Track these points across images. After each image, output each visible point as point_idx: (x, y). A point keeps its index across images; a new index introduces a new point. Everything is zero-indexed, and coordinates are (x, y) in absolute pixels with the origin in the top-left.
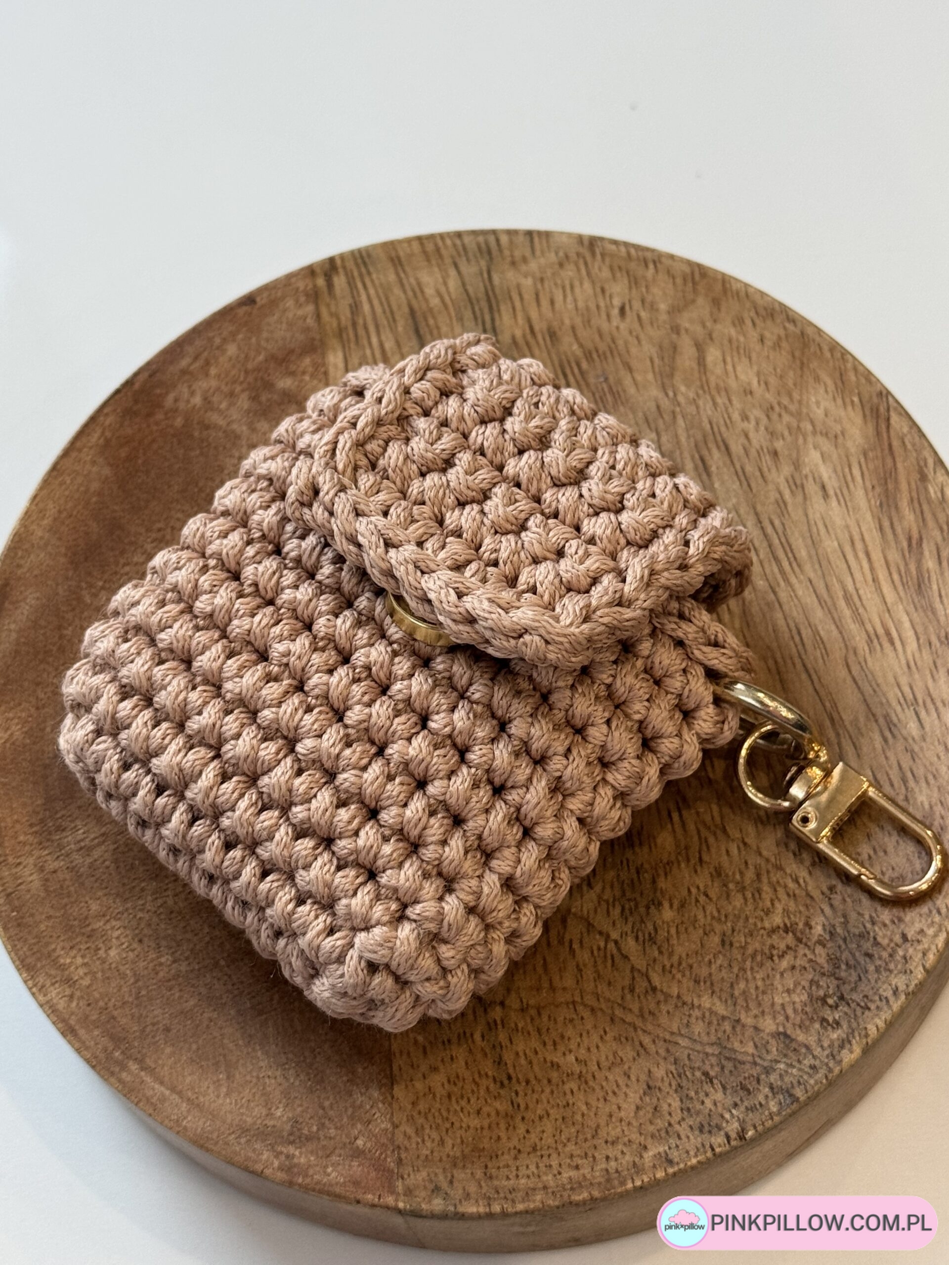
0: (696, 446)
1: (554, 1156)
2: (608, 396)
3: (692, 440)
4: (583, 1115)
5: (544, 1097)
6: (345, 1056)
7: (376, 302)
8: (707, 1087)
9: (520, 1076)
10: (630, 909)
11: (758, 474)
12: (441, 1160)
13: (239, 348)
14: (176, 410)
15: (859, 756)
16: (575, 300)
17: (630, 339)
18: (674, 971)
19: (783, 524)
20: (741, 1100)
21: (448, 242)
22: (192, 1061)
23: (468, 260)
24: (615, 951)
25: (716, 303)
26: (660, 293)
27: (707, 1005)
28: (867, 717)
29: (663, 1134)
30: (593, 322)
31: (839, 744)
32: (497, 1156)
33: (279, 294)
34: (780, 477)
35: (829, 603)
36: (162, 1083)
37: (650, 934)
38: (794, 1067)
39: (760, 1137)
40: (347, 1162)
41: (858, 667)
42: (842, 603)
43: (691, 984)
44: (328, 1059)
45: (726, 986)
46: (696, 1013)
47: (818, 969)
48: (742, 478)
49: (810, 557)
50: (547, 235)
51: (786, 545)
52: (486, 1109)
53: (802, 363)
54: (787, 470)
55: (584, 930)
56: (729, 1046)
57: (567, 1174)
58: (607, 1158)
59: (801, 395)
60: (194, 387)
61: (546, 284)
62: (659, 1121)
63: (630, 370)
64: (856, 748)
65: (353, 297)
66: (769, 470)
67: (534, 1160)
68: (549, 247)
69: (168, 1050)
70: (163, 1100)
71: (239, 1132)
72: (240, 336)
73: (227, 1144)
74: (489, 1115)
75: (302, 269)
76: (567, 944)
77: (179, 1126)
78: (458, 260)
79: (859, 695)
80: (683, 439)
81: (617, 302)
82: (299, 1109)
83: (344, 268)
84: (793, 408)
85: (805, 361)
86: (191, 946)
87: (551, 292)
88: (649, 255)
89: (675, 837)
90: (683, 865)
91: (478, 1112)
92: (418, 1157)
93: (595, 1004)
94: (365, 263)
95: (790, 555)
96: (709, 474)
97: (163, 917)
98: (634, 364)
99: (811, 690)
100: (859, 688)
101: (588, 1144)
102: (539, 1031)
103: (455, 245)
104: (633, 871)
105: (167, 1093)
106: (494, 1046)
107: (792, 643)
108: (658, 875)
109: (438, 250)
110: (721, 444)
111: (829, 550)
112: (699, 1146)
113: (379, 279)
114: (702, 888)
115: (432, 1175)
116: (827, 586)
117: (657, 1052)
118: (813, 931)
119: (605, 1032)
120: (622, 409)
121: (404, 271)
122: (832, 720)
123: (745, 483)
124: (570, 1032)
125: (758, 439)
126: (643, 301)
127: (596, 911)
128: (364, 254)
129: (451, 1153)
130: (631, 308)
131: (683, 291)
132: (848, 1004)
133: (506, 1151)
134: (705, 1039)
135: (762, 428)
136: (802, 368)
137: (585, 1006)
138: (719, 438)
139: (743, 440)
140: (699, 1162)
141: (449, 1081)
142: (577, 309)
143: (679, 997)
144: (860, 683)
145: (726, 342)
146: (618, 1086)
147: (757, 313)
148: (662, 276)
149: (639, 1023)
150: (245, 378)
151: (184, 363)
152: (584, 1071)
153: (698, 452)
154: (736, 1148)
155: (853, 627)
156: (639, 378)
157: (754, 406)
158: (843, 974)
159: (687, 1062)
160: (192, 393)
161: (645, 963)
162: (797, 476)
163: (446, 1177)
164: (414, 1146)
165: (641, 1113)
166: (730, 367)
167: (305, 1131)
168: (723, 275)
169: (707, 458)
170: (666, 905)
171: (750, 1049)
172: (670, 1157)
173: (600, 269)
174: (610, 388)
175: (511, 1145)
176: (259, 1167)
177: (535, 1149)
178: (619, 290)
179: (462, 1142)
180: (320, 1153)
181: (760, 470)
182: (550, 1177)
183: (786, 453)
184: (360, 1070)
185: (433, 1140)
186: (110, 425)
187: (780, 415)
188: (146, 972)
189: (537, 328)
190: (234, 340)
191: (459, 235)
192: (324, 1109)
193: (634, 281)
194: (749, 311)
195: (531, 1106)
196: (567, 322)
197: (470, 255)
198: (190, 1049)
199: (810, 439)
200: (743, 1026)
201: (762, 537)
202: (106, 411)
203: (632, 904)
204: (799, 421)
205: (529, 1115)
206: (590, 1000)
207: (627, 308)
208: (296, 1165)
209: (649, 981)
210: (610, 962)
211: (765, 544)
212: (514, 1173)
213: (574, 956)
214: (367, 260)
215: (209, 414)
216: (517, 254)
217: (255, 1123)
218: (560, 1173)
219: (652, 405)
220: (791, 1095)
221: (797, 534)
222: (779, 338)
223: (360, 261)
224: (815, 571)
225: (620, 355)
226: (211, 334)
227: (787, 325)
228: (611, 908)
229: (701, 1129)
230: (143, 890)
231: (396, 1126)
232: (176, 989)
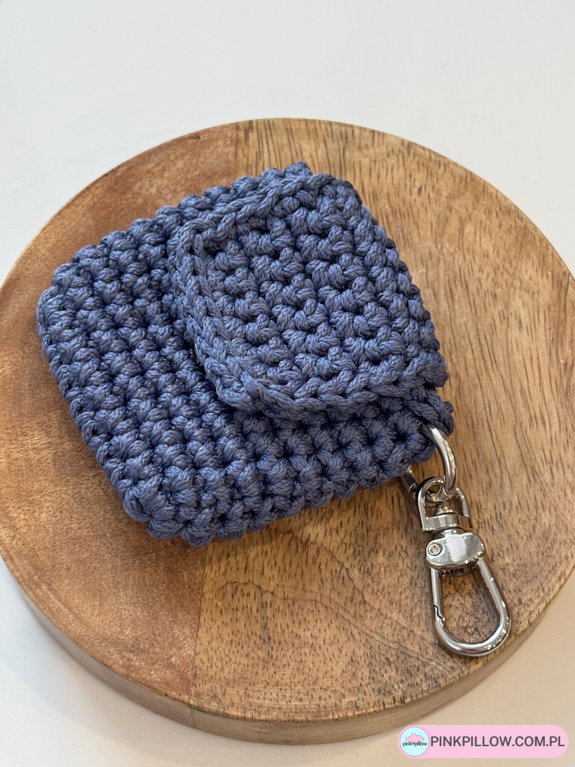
0: (449, 281)
1: (289, 690)
2: (401, 239)
3: (447, 277)
4: (310, 669)
5: (288, 654)
6: (172, 606)
7: (272, 154)
8: (387, 667)
9: (276, 639)
10: (359, 551)
11: (482, 306)
12: (220, 680)
13: (185, 165)
14: (139, 194)
15: (512, 487)
16: (393, 178)
17: (421, 208)
18: (379, 594)
19: (492, 340)
20: (406, 679)
21: (323, 127)
22: (80, 591)
23: (333, 140)
24: (345, 575)
25: (477, 198)
26: (445, 184)
27: (395, 619)
28: (521, 465)
29: (356, 691)
30: (400, 194)
31: (502, 478)
32: (254, 684)
33: (215, 136)
34: (495, 310)
35: (511, 392)
36: (60, 600)
37: (368, 569)
38: (441, 666)
39: (413, 703)
40: (163, 670)
41: (521, 434)
42: (518, 394)
43: (388, 604)
44: (163, 606)
45: (408, 608)
46: (388, 621)
47: (465, 610)
48: (473, 307)
49: (505, 362)
50: (384, 135)
51: (491, 352)
52: (252, 654)
53: (522, 245)
54: (500, 307)
55: (329, 558)
56: (404, 645)
57: (293, 703)
58: (320, 698)
59: (517, 264)
60: (152, 182)
61: (377, 165)
62: (355, 682)
63: (418, 227)
64: (511, 482)
65: (259, 148)
66: (490, 305)
67: (276, 691)
68: (383, 142)
69: (67, 581)
70: (59, 610)
71: (101, 639)
72: (187, 157)
73: (93, 645)
74: (253, 658)
75: (232, 124)
76: (318, 565)
77: (66, 628)
78: (326, 138)
79: (519, 451)
80: (442, 276)
81: (417, 184)
82: (140, 632)
83: (257, 128)
84: (511, 271)
85: (524, 244)
86: (91, 521)
87: (379, 170)
88: (442, 160)
89: (393, 514)
90: (395, 532)
91: (247, 655)
92: (207, 675)
93: (328, 604)
94: (270, 129)
95: (493, 359)
96: (453, 301)
97: (77, 500)
98: (420, 224)
99: (490, 441)
100: (519, 447)
101: (310, 687)
102: (292, 613)
103: (326, 129)
104: (365, 529)
105: (62, 607)
106: (263, 618)
107: (484, 412)
108: (379, 535)
109: (316, 130)
110: (464, 283)
111: (516, 361)
112: (376, 702)
113: (277, 140)
114: (404, 548)
115: (214, 688)
116: (511, 381)
117: (360, 640)
118: (466, 587)
119: (331, 622)
120: (408, 250)
121: (293, 138)
122: (500, 462)
123: (474, 310)
124: (310, 618)
125: (487, 285)
126: (433, 187)
127: (338, 549)
128: (271, 123)
129: (227, 677)
130: (425, 189)
131: (459, 187)
132: (480, 634)
133: (260, 682)
134: (391, 638)
135: (490, 279)
136: (521, 248)
137: (322, 604)
138: (463, 280)
139: (477, 283)
140: (374, 711)
141: (233, 633)
142: (393, 183)
143: (379, 610)
144: (520, 444)
145: (478, 223)
146: (333, 656)
147: (500, 209)
148: (447, 175)
149: (353, 621)
150: (185, 183)
151: (150, 166)
152: (315, 643)
153: (449, 285)
154: (398, 707)
155: (522, 409)
156: (422, 233)
157: (488, 265)
158: (479, 616)
159: (377, 650)
160: (151, 186)
161: (362, 586)
162: (505, 312)
163: (221, 691)
164: (205, 668)
165: (345, 675)
166: (478, 238)
167: (142, 646)
168: (485, 182)
169: (454, 290)
170: (381, 553)
171: (417, 649)
172: (358, 705)
173: (411, 162)
174: (404, 235)
175: (264, 679)
176: (110, 663)
177: (277, 684)
178: (420, 178)
179: (235, 671)
180: (148, 661)
181: (484, 304)
182: (284, 703)
183: (502, 296)
184: (181, 616)
185: (217, 667)
186: (98, 195)
187: (502, 273)
188: (61, 531)
189: (366, 190)
190: (182, 159)
191: (330, 123)
192: (155, 635)
193: (430, 174)
194: (496, 207)
195: (279, 657)
196: (385, 190)
197: (335, 137)
198: (80, 583)
199: (518, 292)
200: (415, 635)
201: (478, 344)
202: (97, 185)
203: (361, 548)
204: (513, 279)
205: (277, 663)
206: (326, 601)
207: (423, 189)
208: (132, 666)
209: (363, 597)
210: (341, 580)
211: (479, 349)
212: (263, 696)
213: (320, 572)
214: (272, 127)
215: (159, 200)
216: (363, 143)
217: (112, 635)
218: (290, 701)
219: (427, 252)
220: (436, 682)
221: (499, 347)
222: (511, 227)
223: (267, 126)
224: (506, 371)
225: (413, 217)
226: (169, 152)
227: (517, 220)
228: (348, 549)
229: (379, 691)
230: (68, 481)
231: (196, 654)
232: (78, 546)
